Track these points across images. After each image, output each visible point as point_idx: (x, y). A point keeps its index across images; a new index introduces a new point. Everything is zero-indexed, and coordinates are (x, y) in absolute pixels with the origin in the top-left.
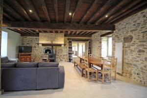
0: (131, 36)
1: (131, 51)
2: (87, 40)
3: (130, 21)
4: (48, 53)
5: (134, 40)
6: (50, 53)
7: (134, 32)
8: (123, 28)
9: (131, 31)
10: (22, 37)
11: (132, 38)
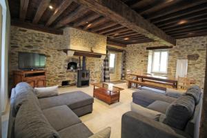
0: (197, 55)
1: (196, 68)
2: (121, 51)
3: (198, 40)
4: (72, 68)
5: (200, 58)
6: (76, 68)
7: (202, 52)
8: (187, 46)
9: (198, 50)
10: (13, 27)
11: (198, 57)
